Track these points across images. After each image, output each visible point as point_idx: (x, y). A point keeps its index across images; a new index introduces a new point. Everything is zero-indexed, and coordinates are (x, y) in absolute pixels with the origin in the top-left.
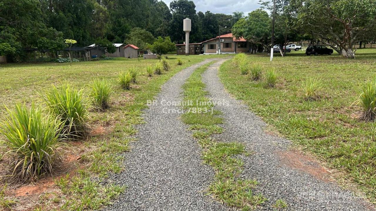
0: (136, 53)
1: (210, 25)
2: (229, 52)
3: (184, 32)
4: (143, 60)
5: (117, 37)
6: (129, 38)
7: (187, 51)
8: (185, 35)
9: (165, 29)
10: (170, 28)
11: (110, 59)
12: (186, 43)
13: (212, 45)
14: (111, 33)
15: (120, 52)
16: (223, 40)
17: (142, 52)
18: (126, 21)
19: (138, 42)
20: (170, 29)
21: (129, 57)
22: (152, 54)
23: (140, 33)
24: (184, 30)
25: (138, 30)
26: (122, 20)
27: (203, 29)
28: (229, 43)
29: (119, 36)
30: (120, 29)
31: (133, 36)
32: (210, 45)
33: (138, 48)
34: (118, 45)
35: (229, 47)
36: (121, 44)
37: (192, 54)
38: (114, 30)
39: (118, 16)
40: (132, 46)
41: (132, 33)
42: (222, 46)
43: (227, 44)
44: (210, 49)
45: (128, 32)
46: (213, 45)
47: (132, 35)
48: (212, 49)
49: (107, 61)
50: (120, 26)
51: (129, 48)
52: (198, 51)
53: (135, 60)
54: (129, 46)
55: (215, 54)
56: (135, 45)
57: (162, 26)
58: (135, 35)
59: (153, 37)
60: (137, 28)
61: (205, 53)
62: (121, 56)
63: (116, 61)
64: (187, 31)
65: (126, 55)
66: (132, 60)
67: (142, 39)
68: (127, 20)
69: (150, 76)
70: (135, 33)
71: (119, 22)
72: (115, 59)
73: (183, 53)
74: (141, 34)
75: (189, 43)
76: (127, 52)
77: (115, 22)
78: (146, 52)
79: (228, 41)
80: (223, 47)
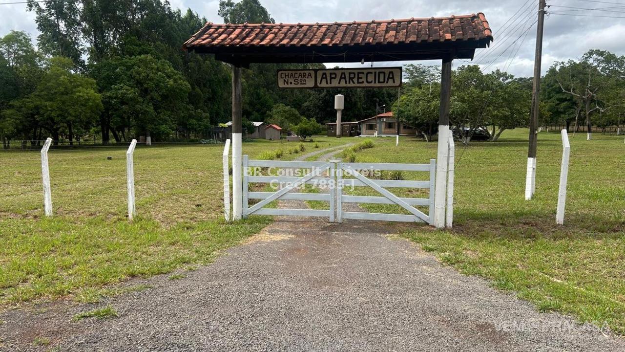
0: (278, 134)
1: (375, 99)
2: (391, 134)
3: (335, 110)
4: (286, 142)
5: (255, 114)
6: (271, 117)
7: (338, 132)
8: (336, 114)
9: (315, 105)
10: (321, 102)
11: (252, 141)
12: (338, 122)
13: (371, 125)
14: (247, 107)
15: (259, 131)
16: (385, 120)
17: (285, 133)
18: (267, 93)
19: (281, 121)
20: (321, 104)
21: (271, 139)
22: (296, 136)
23: (283, 111)
24: (336, 108)
25: (281, 107)
26: (262, 91)
27: (365, 103)
28: (392, 123)
29: (258, 111)
30: (259, 103)
31: (276, 114)
32: (369, 124)
33: (281, 129)
34: (257, 124)
35: (392, 128)
36: (261, 123)
37: (346, 136)
38: (251, 104)
39: (257, 87)
40: (274, 126)
41: (274, 110)
42: (383, 126)
43: (390, 123)
44: (369, 129)
45: (270, 108)
46: (373, 124)
47: (274, 113)
48: (371, 129)
49: (247, 143)
50: (259, 99)
51: (271, 129)
52: (354, 132)
53: (277, 142)
54: (271, 126)
55: (373, 136)
56: (277, 125)
57: (311, 101)
58: (278, 112)
59: (299, 115)
60: (281, 105)
61: (363, 134)
62: (260, 138)
63: (259, 144)
64: (339, 110)
65: (268, 137)
66: (274, 143)
67: (286, 118)
68: (268, 91)
69: (290, 154)
70: (278, 110)
71: (258, 94)
72: (256, 142)
73: (334, 135)
74: (285, 112)
75: (342, 122)
76: (269, 133)
77: (252, 94)
78: (290, 134)
79: (390, 121)
80: (385, 128)
